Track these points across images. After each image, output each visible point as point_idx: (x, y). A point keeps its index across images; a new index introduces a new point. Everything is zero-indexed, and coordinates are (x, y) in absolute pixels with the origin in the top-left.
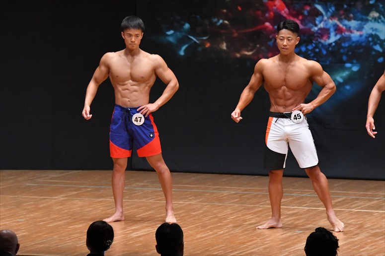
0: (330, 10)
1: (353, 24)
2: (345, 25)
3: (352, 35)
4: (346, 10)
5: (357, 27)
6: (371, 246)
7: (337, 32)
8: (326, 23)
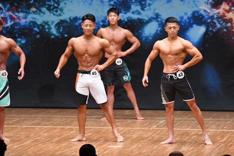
0: (7, 6)
1: (21, 15)
2: (16, 16)
3: (21, 22)
4: (16, 7)
5: (23, 16)
6: (34, 148)
7: (11, 20)
8: (5, 14)
